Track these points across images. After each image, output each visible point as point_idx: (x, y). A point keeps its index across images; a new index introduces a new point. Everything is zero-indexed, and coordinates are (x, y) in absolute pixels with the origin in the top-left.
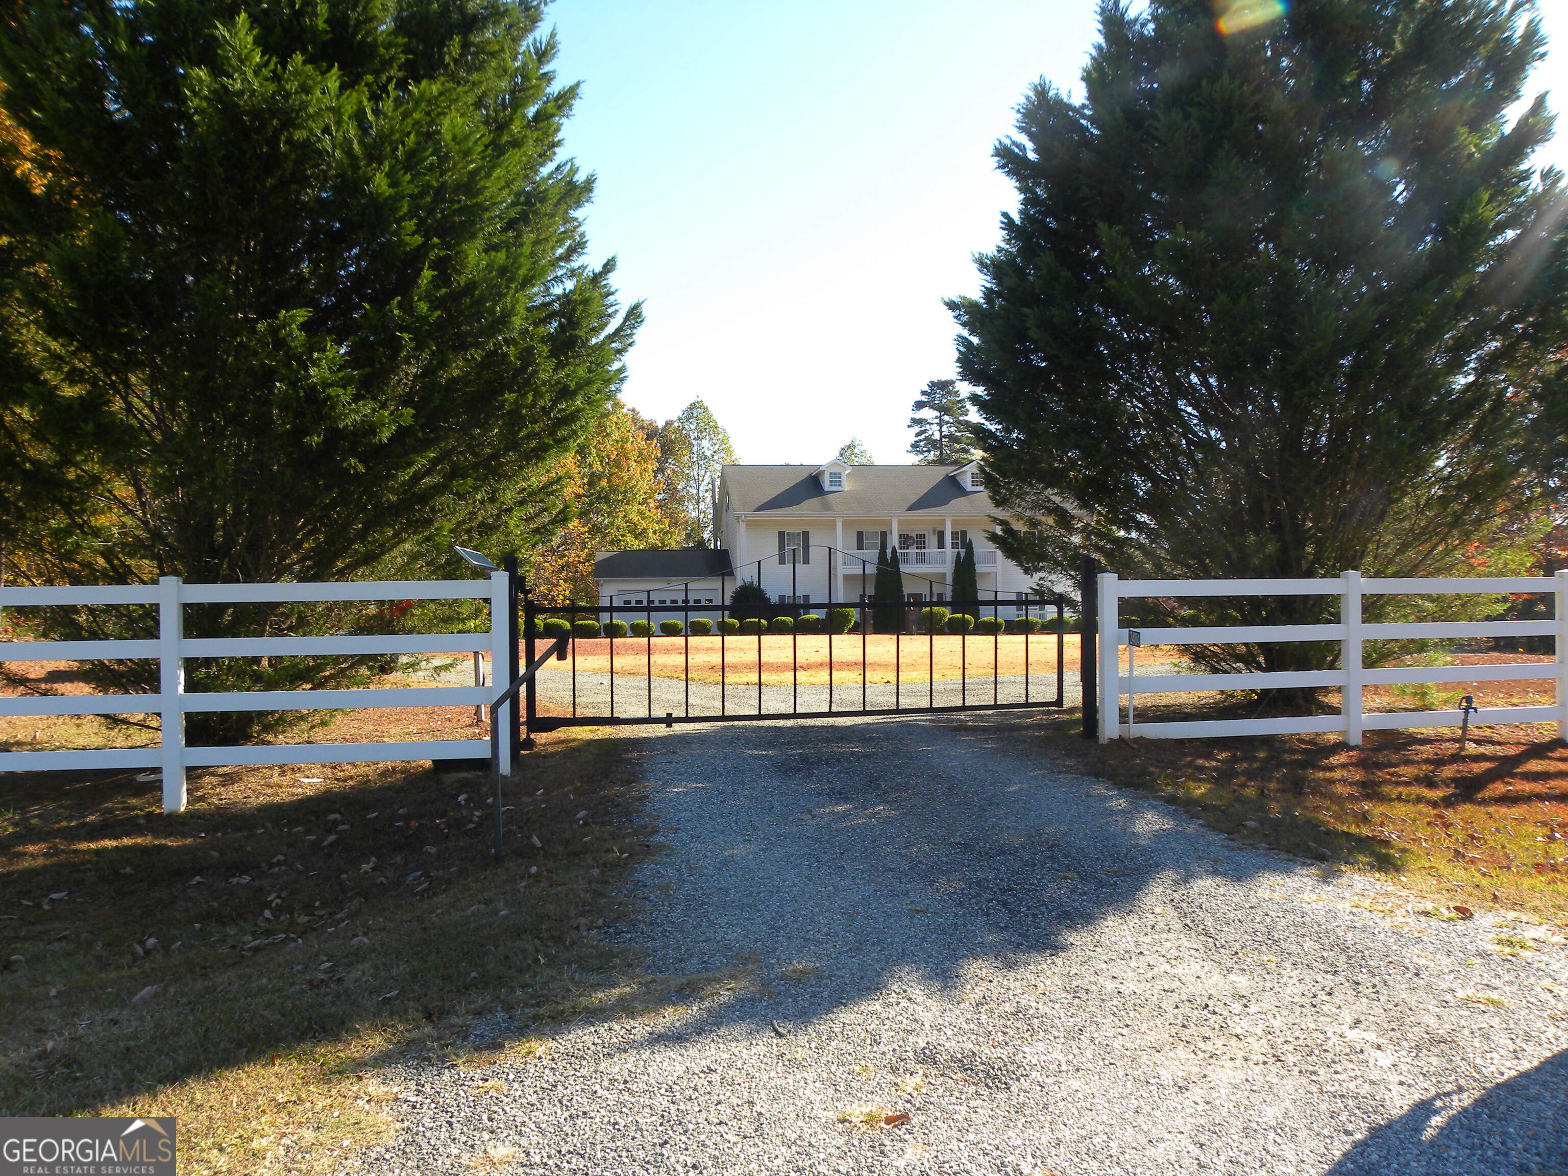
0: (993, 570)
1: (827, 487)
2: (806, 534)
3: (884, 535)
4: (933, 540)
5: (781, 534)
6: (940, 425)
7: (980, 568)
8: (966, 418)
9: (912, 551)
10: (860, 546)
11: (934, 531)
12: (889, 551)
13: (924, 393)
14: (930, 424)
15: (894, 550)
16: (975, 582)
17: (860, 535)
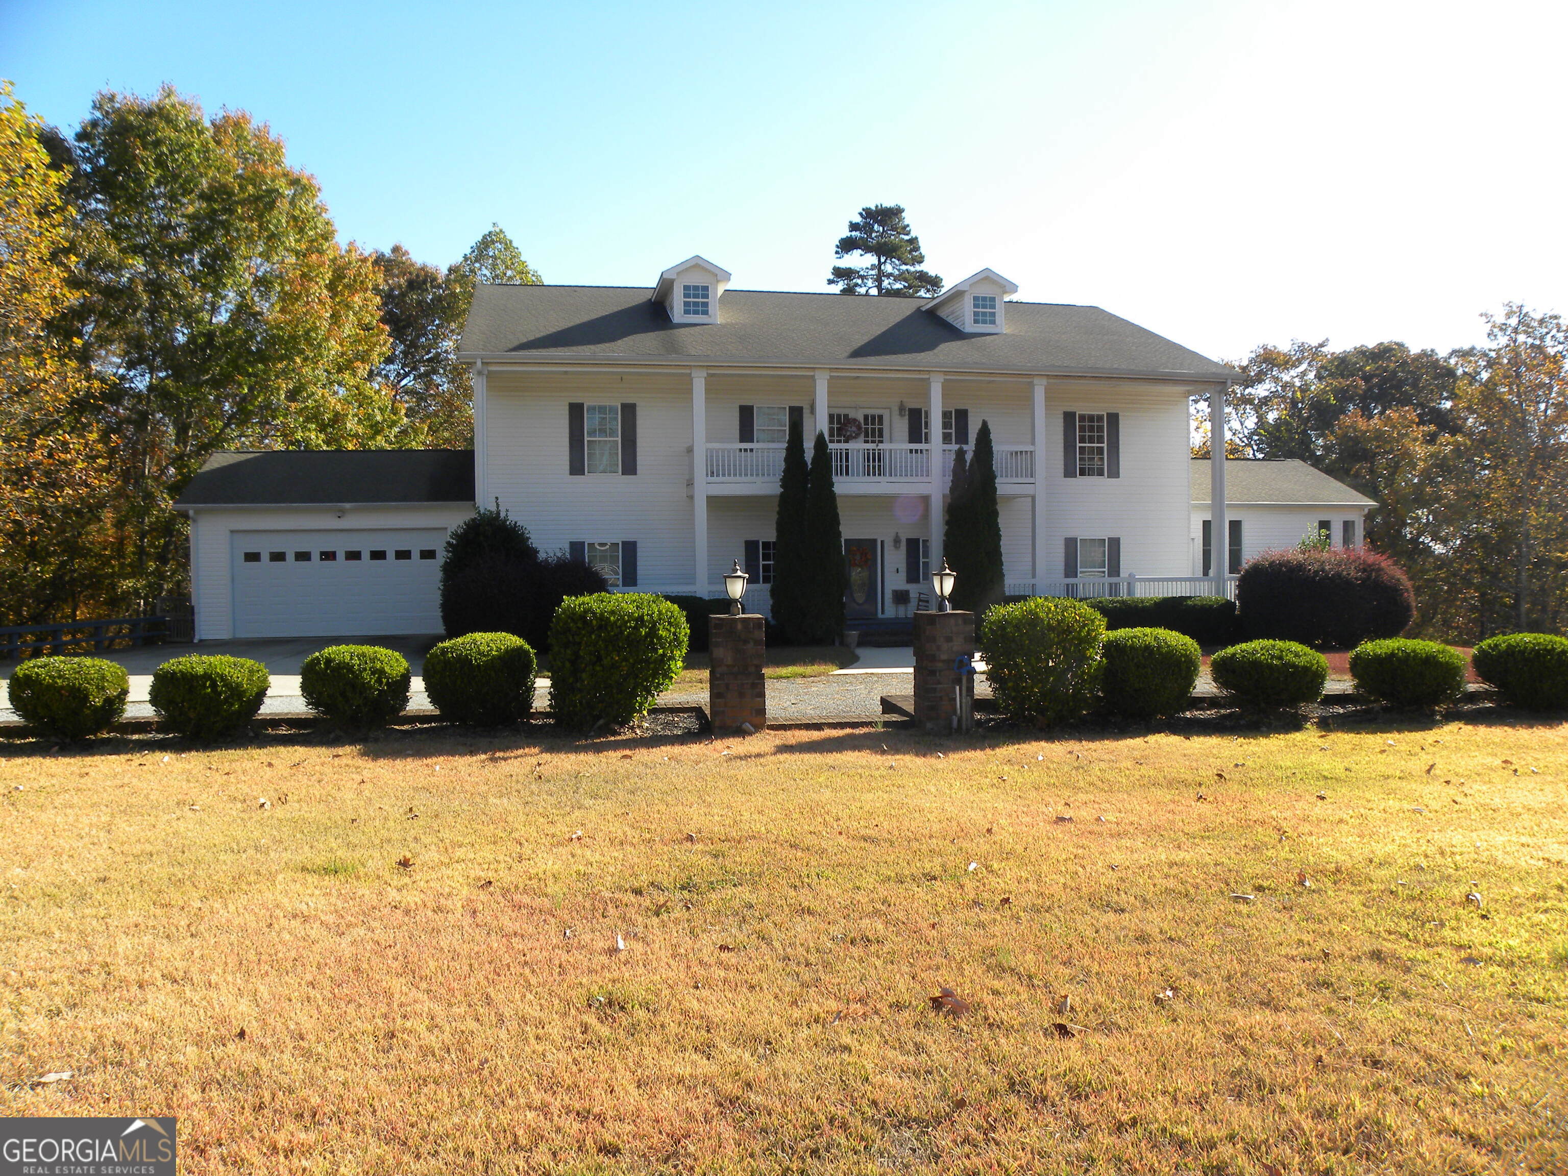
0: (1028, 489)
1: (678, 314)
2: (629, 411)
3: (796, 417)
4: (900, 426)
5: (576, 411)
6: (879, 280)
7: (1004, 486)
8: (918, 268)
9: (857, 447)
10: (746, 434)
11: (902, 409)
12: (809, 445)
13: (854, 227)
14: (863, 277)
15: (820, 443)
16: (995, 514)
17: (746, 414)
